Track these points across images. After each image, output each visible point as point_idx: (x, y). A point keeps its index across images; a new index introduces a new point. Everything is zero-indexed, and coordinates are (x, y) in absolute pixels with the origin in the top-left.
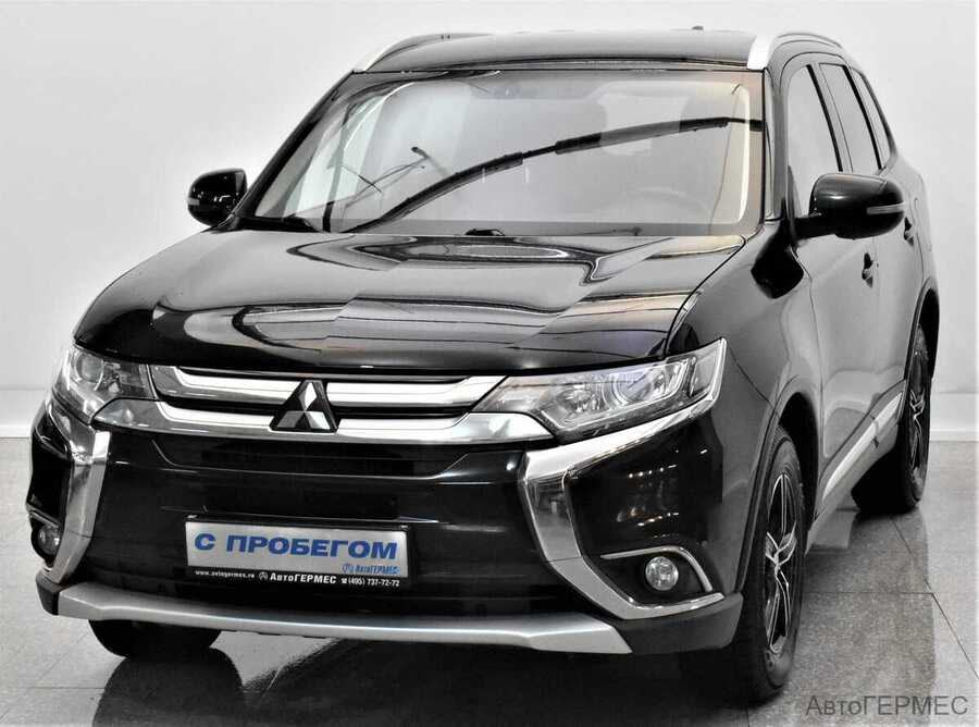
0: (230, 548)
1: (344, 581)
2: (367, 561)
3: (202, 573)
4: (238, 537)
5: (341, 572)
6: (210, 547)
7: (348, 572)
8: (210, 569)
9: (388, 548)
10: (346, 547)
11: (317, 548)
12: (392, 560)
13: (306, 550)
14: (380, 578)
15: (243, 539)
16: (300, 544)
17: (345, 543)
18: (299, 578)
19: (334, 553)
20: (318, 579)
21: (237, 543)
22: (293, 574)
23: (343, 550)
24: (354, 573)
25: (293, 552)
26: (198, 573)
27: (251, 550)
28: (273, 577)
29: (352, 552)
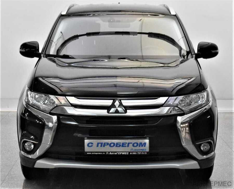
0: (98, 146)
1: (131, 153)
2: (138, 148)
3: (89, 153)
4: (100, 143)
5: (130, 151)
6: (92, 146)
7: (132, 151)
8: (92, 152)
9: (143, 144)
10: (132, 144)
11: (123, 145)
12: (145, 147)
13: (120, 146)
14: (141, 152)
15: (102, 143)
16: (118, 144)
17: (131, 143)
18: (118, 153)
19: (128, 146)
20: (123, 153)
21: (100, 145)
22: (116, 152)
23: (131, 145)
24: (134, 151)
25: (116, 146)
26: (88, 153)
27: (104, 146)
28: (110, 153)
29: (133, 146)
